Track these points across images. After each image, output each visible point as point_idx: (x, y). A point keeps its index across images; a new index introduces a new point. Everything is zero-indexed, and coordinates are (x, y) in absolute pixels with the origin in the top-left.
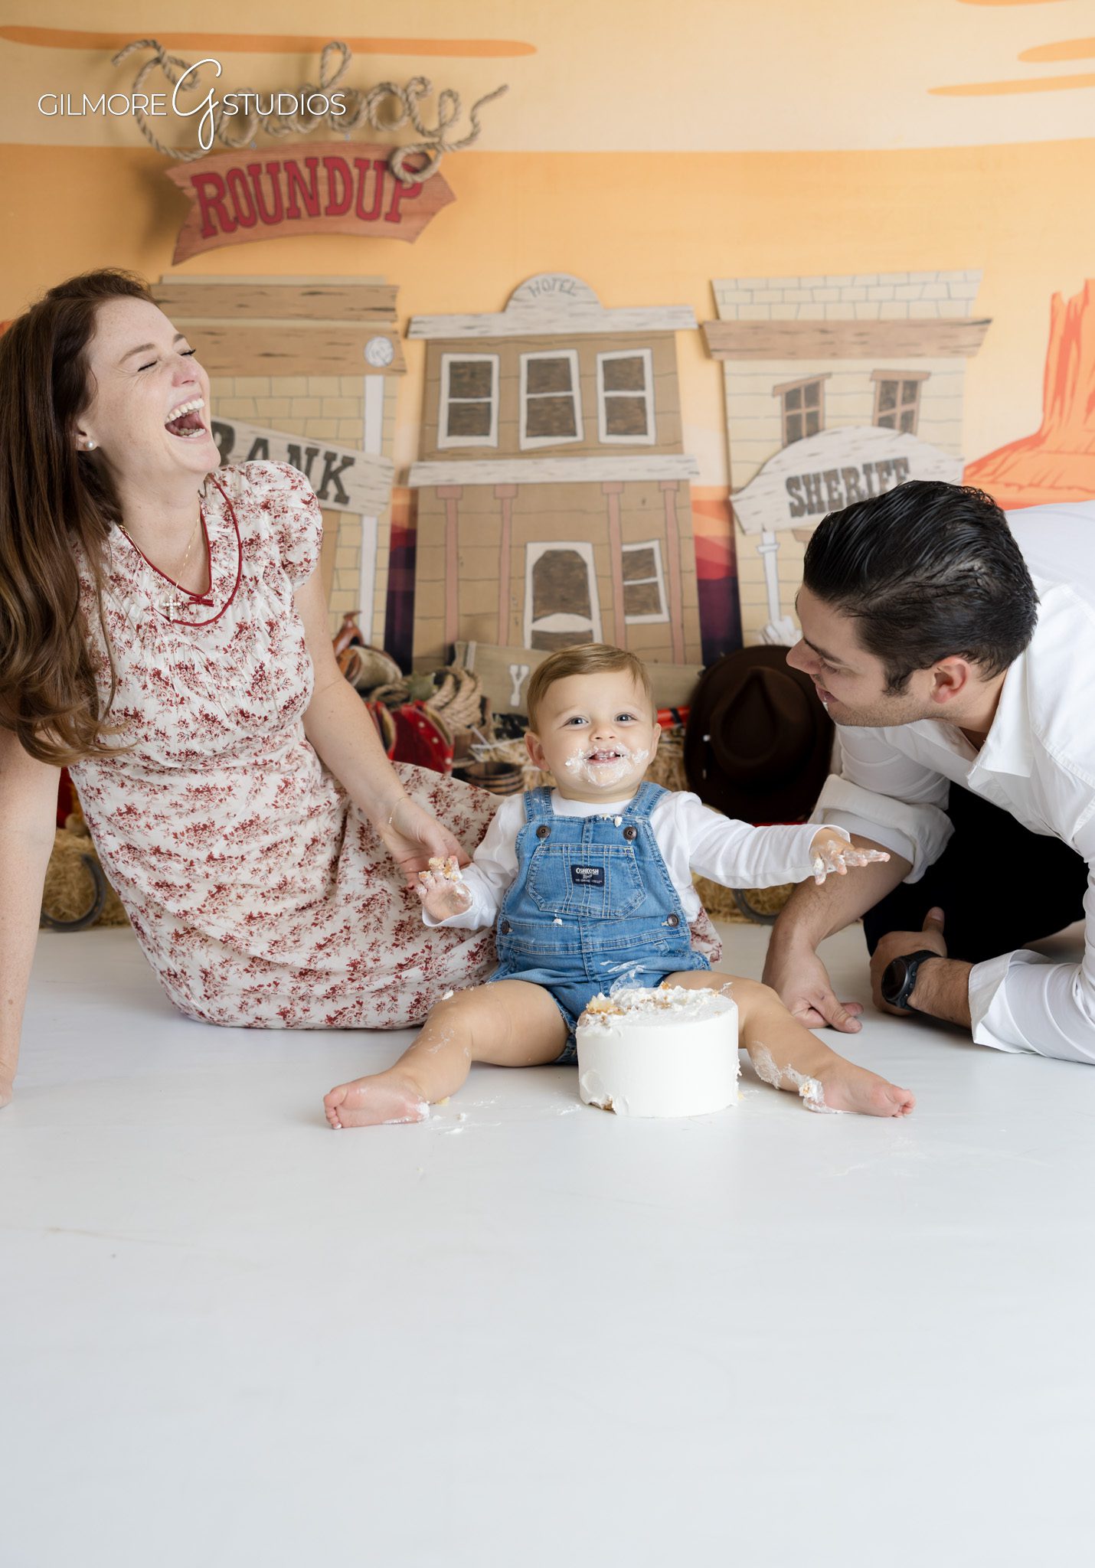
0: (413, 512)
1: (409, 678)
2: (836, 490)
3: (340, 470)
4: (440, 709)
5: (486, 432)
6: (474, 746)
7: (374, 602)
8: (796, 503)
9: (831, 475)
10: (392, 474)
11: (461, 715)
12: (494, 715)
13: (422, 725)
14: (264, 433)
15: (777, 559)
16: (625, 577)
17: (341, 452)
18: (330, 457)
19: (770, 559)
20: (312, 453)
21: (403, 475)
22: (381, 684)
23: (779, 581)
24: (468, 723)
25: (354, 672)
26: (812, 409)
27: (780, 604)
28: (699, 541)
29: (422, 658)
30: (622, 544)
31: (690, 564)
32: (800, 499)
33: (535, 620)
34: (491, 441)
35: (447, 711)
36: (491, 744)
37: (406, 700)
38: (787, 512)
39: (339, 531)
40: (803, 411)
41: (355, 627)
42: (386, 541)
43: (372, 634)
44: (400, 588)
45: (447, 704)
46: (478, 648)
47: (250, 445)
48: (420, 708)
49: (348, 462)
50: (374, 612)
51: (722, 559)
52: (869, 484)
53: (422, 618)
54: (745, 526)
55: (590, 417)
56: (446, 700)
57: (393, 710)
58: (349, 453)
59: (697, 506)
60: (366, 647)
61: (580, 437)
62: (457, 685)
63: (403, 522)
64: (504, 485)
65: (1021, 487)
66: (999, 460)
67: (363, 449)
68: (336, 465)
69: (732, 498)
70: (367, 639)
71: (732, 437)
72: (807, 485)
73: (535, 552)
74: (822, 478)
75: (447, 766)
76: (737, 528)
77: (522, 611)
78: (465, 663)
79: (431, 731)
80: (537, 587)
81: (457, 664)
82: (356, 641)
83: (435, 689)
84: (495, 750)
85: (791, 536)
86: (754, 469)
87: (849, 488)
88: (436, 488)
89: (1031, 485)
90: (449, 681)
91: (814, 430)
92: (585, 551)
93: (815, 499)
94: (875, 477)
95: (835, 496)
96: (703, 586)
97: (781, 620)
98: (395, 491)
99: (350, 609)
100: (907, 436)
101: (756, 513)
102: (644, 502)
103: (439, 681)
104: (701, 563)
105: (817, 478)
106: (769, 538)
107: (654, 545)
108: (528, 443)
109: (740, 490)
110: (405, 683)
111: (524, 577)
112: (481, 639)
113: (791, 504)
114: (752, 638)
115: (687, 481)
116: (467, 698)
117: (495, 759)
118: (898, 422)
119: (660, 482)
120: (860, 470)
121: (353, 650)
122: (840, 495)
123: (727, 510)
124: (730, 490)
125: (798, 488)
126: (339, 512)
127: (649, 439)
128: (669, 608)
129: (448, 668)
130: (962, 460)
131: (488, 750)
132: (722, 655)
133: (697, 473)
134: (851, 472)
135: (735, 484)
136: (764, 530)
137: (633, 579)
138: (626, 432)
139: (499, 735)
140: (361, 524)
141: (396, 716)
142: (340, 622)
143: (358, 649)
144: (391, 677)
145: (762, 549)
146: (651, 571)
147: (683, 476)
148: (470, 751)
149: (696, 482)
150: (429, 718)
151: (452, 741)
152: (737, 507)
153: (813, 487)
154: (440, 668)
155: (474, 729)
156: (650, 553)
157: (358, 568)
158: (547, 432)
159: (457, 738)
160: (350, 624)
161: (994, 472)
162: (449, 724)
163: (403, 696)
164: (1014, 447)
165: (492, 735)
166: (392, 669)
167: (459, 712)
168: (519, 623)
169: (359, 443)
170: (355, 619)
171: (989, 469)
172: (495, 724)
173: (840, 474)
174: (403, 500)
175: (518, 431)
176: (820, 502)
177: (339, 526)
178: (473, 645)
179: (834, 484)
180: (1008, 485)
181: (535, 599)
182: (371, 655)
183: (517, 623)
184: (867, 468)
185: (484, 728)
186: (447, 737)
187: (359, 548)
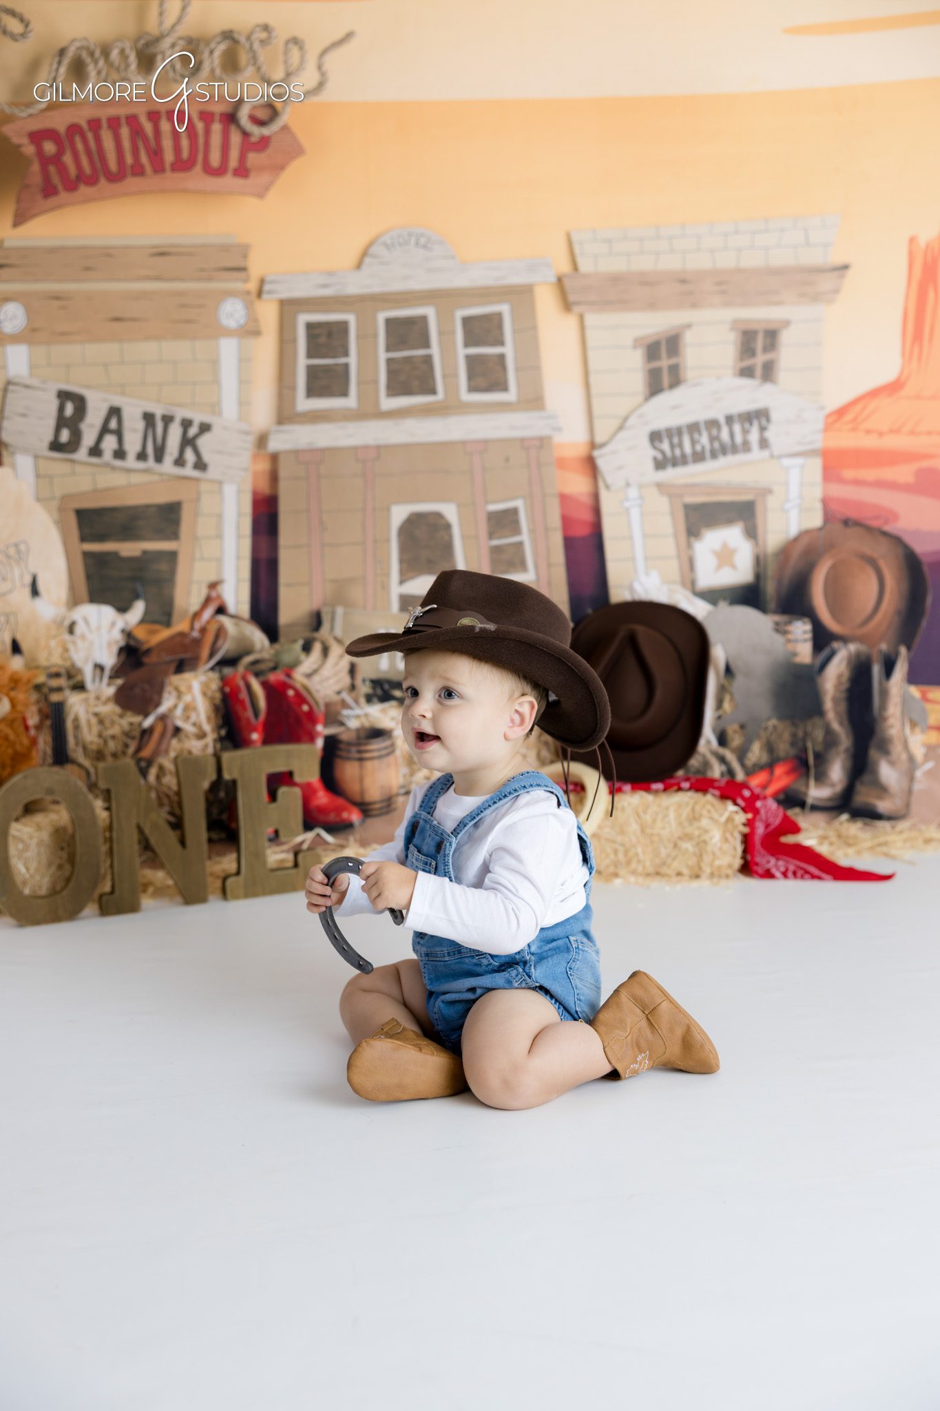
0: (274, 477)
1: (277, 646)
2: (698, 442)
3: (197, 436)
4: (309, 676)
5: (344, 393)
6: (345, 712)
7: (238, 570)
8: (659, 456)
9: (694, 428)
10: (251, 440)
11: (331, 681)
12: (364, 681)
13: (291, 693)
14: (117, 401)
15: (642, 515)
16: (491, 536)
17: (198, 418)
18: (186, 424)
19: (635, 514)
20: (168, 420)
21: (262, 440)
22: (248, 652)
23: (645, 536)
24: (337, 688)
25: (220, 642)
26: (673, 361)
27: (646, 559)
28: (564, 499)
29: (290, 626)
30: (487, 502)
31: (555, 521)
32: (663, 453)
33: (402, 582)
34: (350, 402)
35: (316, 678)
36: (362, 708)
37: (274, 668)
38: (650, 465)
39: (198, 499)
40: (664, 363)
41: (219, 597)
42: (248, 508)
43: (237, 602)
44: (264, 555)
45: (315, 672)
46: (345, 614)
47: (103, 413)
48: (289, 675)
49: (205, 428)
50: (238, 580)
51: (587, 516)
52: (732, 435)
53: (289, 585)
54: (609, 480)
55: (450, 375)
56: (315, 667)
57: (262, 678)
58: (206, 419)
59: (561, 463)
60: (232, 616)
61: (440, 395)
62: (326, 651)
63: (265, 488)
64: (366, 447)
65: (881, 434)
66: (859, 407)
67: (220, 414)
68: (193, 431)
69: (596, 453)
70: (231, 607)
71: (594, 391)
72: (670, 437)
73: (399, 514)
74: (685, 431)
75: (318, 734)
76: (601, 484)
77: (387, 574)
78: (332, 629)
79: (300, 698)
80: (403, 549)
81: (324, 631)
82: (221, 610)
83: (303, 656)
84: (366, 715)
85: (655, 491)
86: (615, 424)
87: (712, 439)
88: (296, 453)
89: (892, 431)
90: (317, 648)
91: (676, 380)
92: (450, 512)
93: (678, 452)
94: (737, 428)
95: (698, 448)
96: (570, 543)
97: (647, 574)
98: (255, 457)
99: (213, 578)
100: (768, 387)
101: (620, 468)
102: (507, 460)
103: (307, 648)
104: (566, 521)
105: (679, 431)
106: (633, 492)
107: (519, 504)
108: (389, 403)
109: (602, 445)
110: (272, 652)
111: (388, 541)
112: (348, 604)
113: (655, 459)
114: (619, 593)
115: (549, 438)
116: (337, 664)
117: (367, 724)
118: (759, 371)
119: (522, 440)
120: (722, 421)
121: (219, 622)
122: (703, 448)
123: (591, 466)
124: (593, 445)
125: (661, 441)
126: (197, 480)
127: (511, 396)
128: (536, 567)
129: (316, 635)
130: (822, 408)
131: (358, 717)
132: (590, 611)
133: (559, 429)
134: (713, 424)
135: (599, 439)
136: (628, 485)
137: (500, 538)
138: (489, 389)
139: (369, 699)
140: (220, 492)
141: (265, 685)
142: (204, 592)
143: (223, 619)
144: (258, 646)
145: (627, 504)
146: (516, 530)
147: (545, 432)
148: (340, 718)
149: (558, 439)
150: (298, 686)
151: (322, 708)
152: (601, 463)
153: (676, 440)
154: (307, 634)
155: (345, 696)
156: (514, 512)
157: (220, 536)
158: (407, 391)
159: (327, 705)
160: (214, 594)
161: (854, 420)
162: (318, 691)
163: (271, 665)
164: (874, 393)
165: (362, 700)
166: (258, 637)
167: (328, 678)
168: (385, 587)
169: (216, 408)
170: (219, 588)
171: (849, 416)
172: (365, 689)
173: (703, 427)
174: (264, 466)
175: (377, 391)
176: (684, 456)
177: (199, 494)
178: (340, 611)
179: (696, 436)
180: (868, 432)
181: (401, 561)
182: (236, 625)
183: (383, 588)
184: (730, 420)
185: (354, 694)
186: (317, 703)
187: (220, 517)
